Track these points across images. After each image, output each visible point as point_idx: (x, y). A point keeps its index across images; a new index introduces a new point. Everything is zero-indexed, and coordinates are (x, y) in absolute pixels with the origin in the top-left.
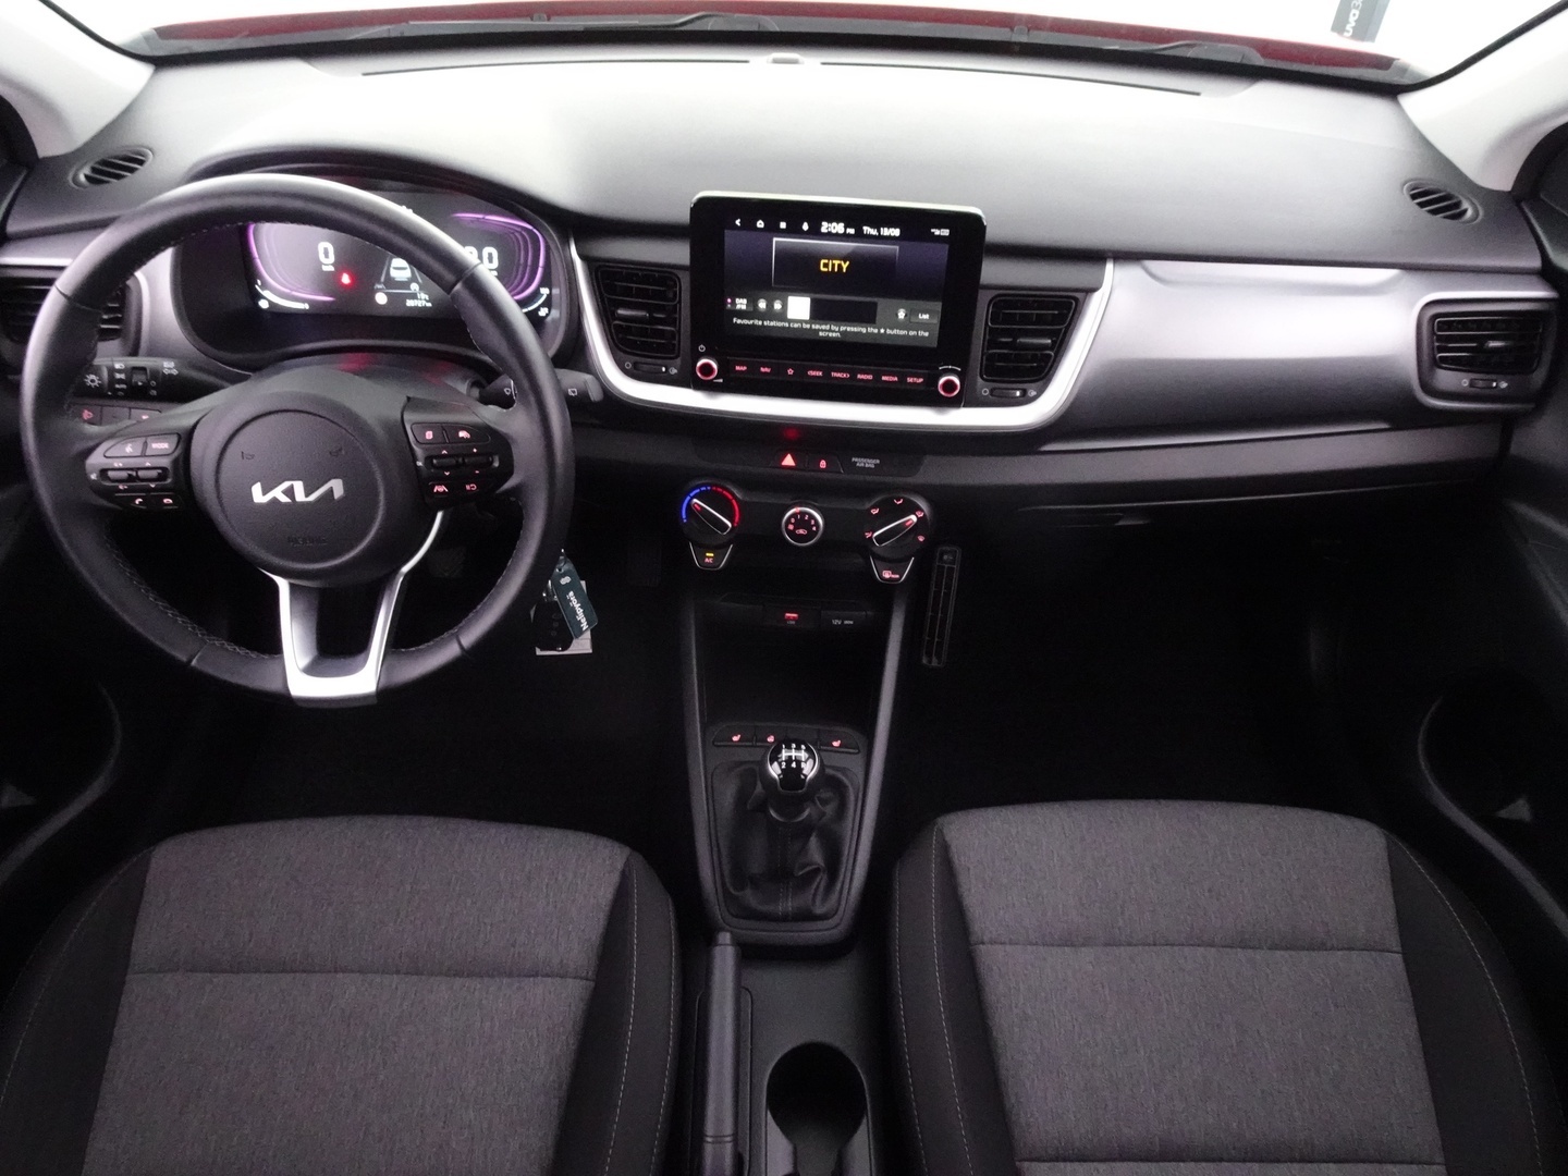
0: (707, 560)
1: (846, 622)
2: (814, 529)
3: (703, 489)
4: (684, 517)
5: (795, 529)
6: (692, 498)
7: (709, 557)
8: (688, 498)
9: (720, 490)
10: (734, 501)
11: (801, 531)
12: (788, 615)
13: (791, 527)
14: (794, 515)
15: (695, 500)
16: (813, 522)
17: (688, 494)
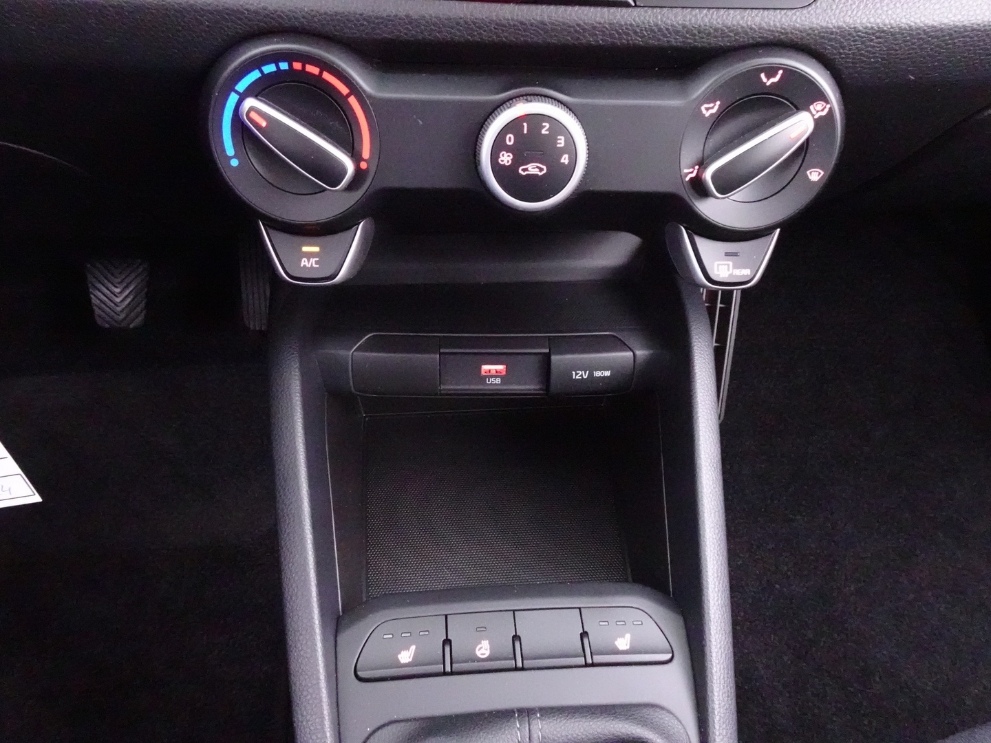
0: (304, 262)
1: (598, 374)
2: (565, 159)
3: (269, 69)
4: (230, 151)
5: (518, 161)
6: (242, 97)
7: (309, 255)
8: (233, 99)
9: (313, 69)
10: (353, 101)
11: (533, 169)
12: (485, 367)
13: (506, 159)
14: (513, 126)
15: (250, 102)
16: (561, 142)
17: (230, 87)
